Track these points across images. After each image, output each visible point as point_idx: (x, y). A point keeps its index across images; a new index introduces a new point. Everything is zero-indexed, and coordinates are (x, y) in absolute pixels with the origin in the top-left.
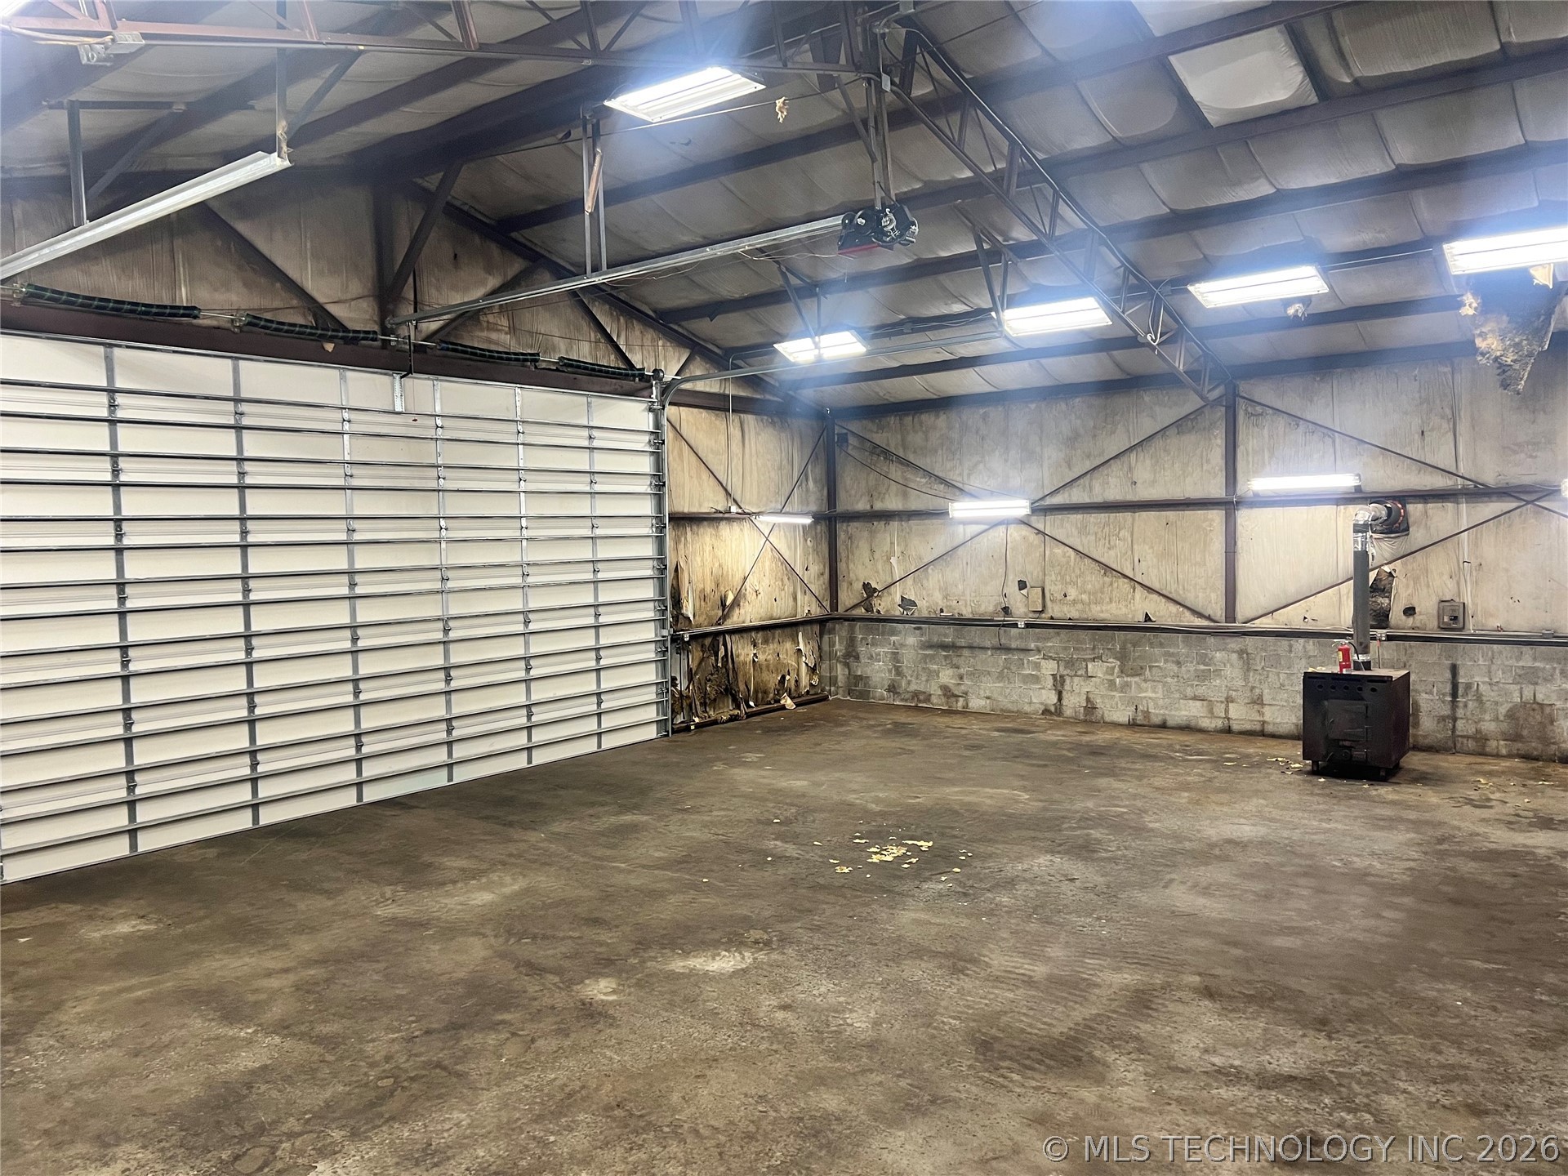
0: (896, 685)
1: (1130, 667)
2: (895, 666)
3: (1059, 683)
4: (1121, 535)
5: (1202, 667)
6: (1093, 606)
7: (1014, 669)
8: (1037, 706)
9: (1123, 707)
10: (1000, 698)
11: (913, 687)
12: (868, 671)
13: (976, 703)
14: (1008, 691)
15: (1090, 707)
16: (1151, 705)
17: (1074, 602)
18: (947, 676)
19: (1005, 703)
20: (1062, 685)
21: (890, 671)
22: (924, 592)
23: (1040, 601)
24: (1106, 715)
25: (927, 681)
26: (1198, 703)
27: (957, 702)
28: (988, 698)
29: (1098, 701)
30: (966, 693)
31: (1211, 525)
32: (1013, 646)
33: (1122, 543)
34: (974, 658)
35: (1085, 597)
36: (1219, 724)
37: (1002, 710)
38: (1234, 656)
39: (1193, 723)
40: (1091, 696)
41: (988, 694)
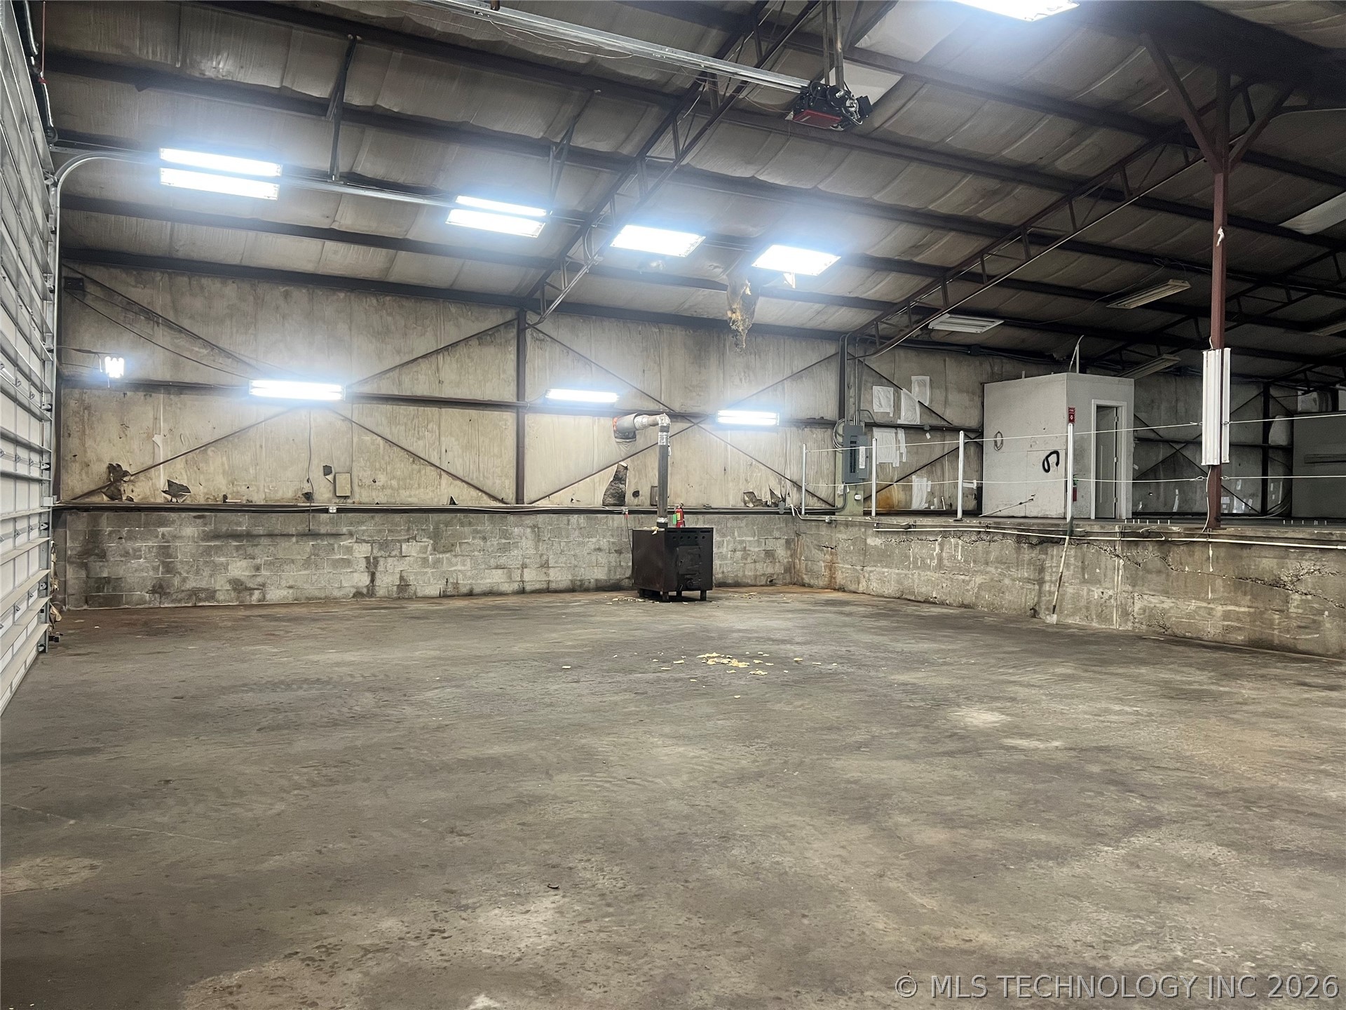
0: (164, 584)
1: (442, 544)
2: (163, 563)
3: (372, 565)
4: (429, 427)
5: (504, 541)
6: (402, 491)
7: (322, 554)
8: (348, 589)
9: (435, 581)
10: (306, 586)
11: (190, 585)
12: (121, 571)
13: (274, 595)
14: (315, 578)
15: (403, 585)
16: (460, 576)
17: (383, 488)
18: (239, 568)
19: (312, 590)
20: (376, 567)
21: (156, 569)
22: (202, 477)
23: (349, 486)
24: (418, 590)
25: (211, 576)
26: (500, 571)
27: (251, 595)
28: (290, 587)
29: (411, 579)
30: (264, 585)
31: (506, 425)
32: (323, 531)
33: (430, 435)
34: (275, 546)
35: (394, 483)
36: (515, 586)
37: (307, 598)
38: (529, 530)
39: (495, 589)
40: (404, 574)
41: (291, 583)
